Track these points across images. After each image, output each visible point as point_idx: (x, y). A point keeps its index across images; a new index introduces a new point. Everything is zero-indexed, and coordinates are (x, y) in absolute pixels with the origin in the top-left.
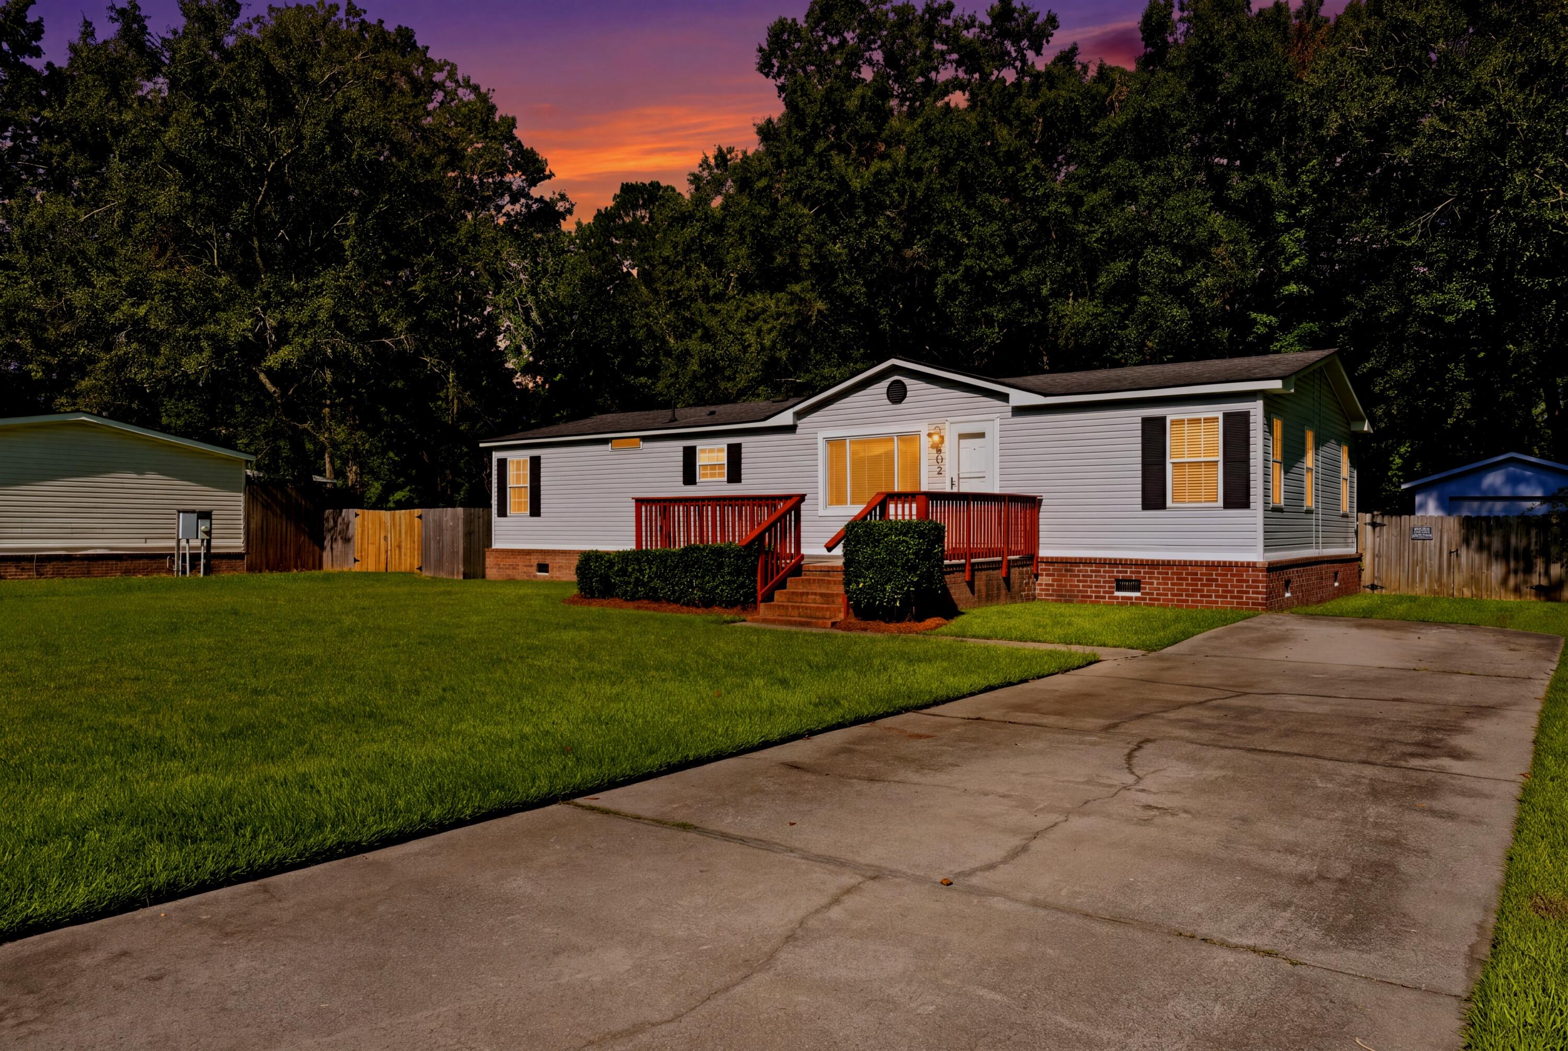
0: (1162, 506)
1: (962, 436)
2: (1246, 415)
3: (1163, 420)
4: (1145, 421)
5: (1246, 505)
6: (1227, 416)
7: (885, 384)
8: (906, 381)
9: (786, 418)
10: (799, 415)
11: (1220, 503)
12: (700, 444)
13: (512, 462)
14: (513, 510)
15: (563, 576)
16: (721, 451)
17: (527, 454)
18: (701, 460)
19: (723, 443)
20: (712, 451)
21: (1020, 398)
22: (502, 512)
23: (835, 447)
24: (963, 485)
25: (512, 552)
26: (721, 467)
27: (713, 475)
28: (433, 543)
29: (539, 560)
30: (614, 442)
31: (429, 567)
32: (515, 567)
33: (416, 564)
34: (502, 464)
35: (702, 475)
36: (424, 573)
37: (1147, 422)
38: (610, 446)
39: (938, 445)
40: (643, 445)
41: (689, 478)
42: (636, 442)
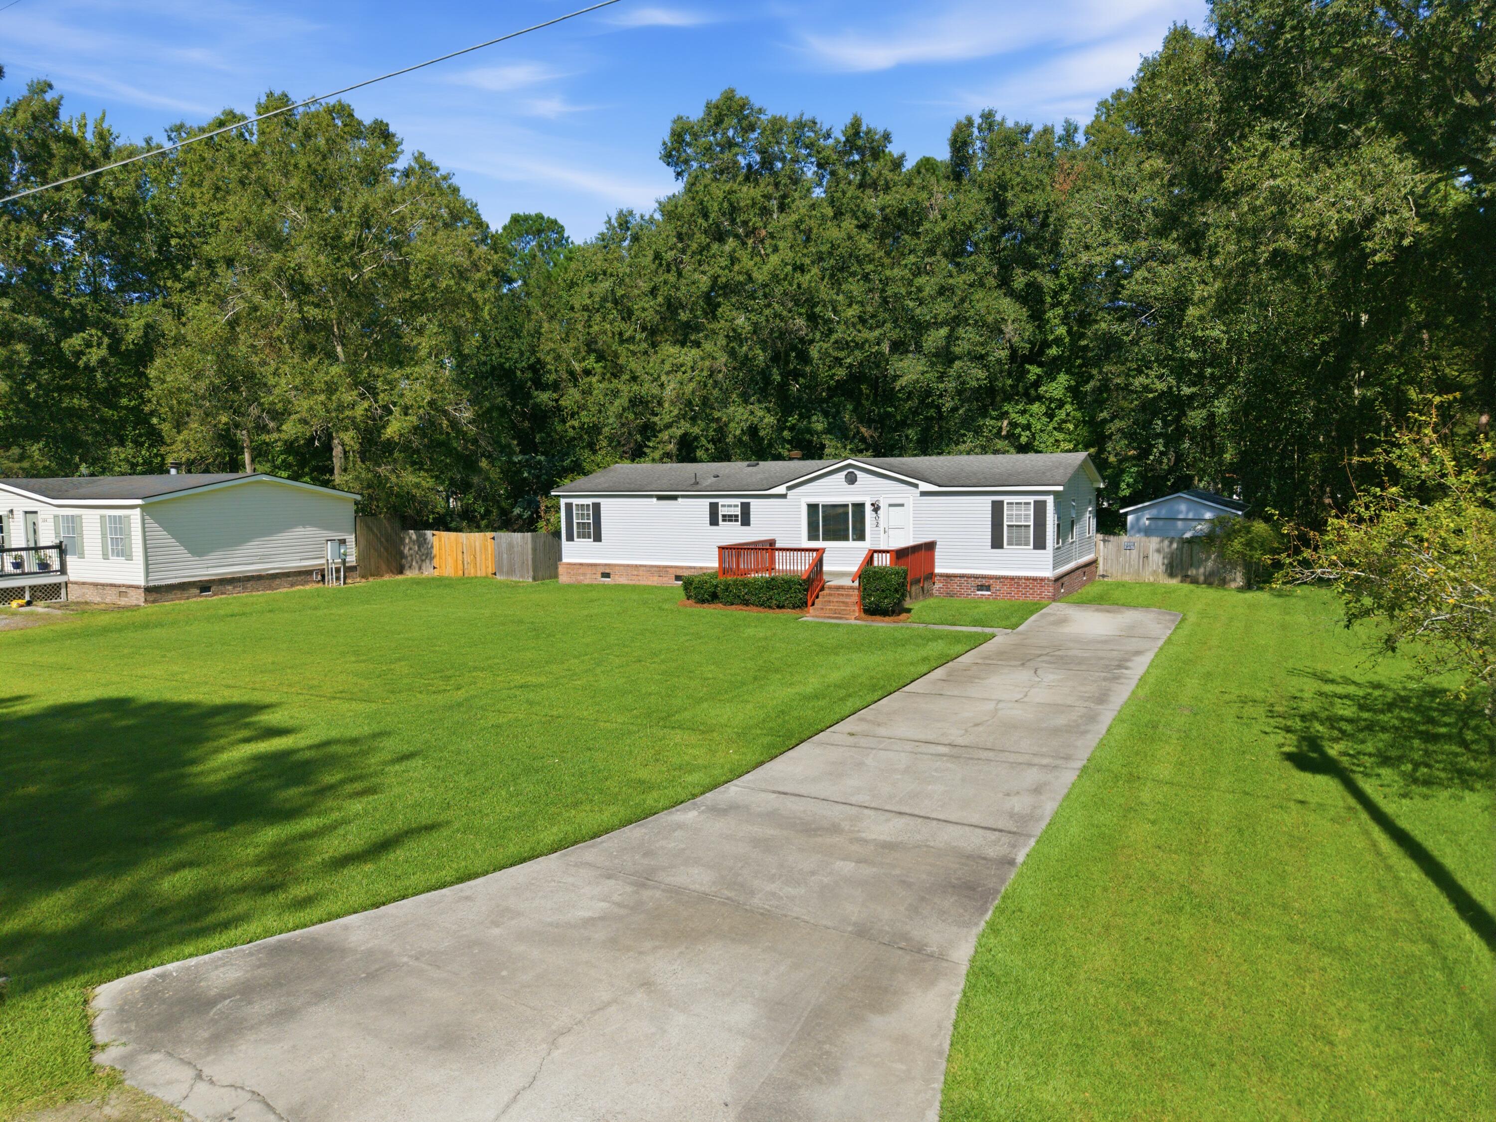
0: (1001, 547)
1: (890, 505)
2: (1045, 502)
3: (1002, 502)
4: (993, 502)
5: (1044, 548)
6: (1035, 502)
7: (845, 473)
8: (856, 472)
9: (781, 490)
10: (789, 488)
11: (1032, 546)
12: (721, 501)
13: (577, 505)
14: (579, 537)
15: (623, 581)
16: (736, 506)
17: (589, 501)
18: (722, 511)
19: (738, 502)
20: (730, 506)
21: (924, 486)
22: (570, 538)
23: (813, 508)
24: (891, 532)
25: (581, 564)
26: (737, 516)
27: (730, 521)
28: (505, 556)
29: (602, 570)
30: (660, 498)
31: (502, 573)
32: (584, 574)
33: (490, 571)
34: (569, 506)
35: (724, 520)
36: (498, 577)
37: (994, 503)
38: (655, 500)
39: (876, 508)
40: (680, 500)
41: (714, 521)
42: (675, 498)
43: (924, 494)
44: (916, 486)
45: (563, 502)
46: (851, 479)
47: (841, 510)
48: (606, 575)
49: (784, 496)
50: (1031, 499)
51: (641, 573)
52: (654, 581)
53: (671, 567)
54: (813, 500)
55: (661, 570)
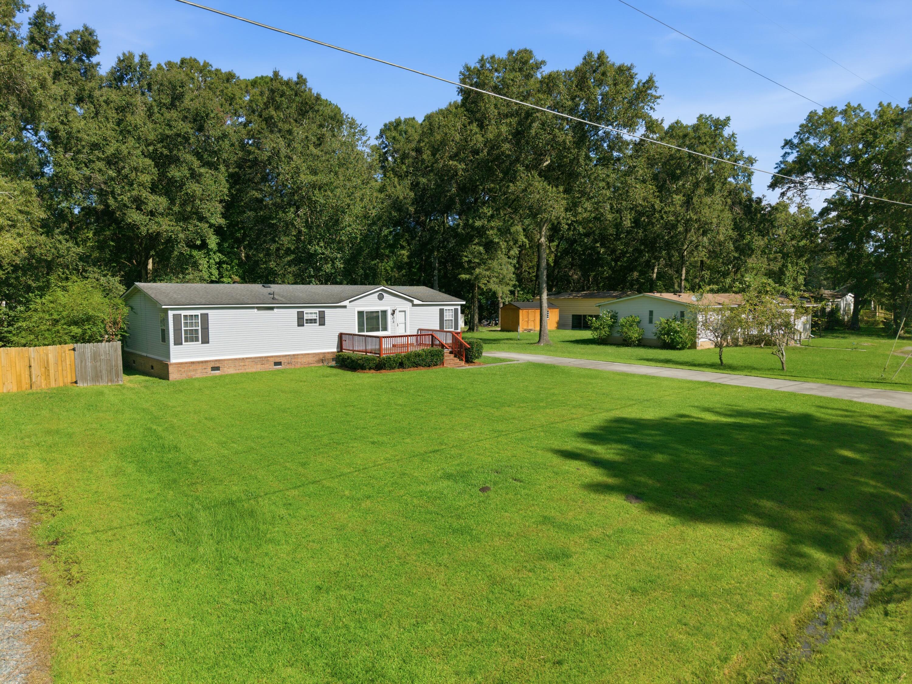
1: (400, 312)
2: (458, 310)
3: (443, 309)
6: (455, 309)
7: (378, 294)
8: (384, 294)
9: (345, 303)
10: (350, 302)
12: (306, 311)
13: (185, 316)
14: (186, 341)
15: (232, 371)
16: (316, 313)
17: (198, 312)
18: (306, 317)
19: (317, 310)
20: (311, 313)
21: (416, 302)
22: (178, 342)
23: (360, 313)
24: (400, 325)
25: (193, 363)
26: (316, 320)
27: (311, 323)
28: (89, 364)
29: (213, 365)
30: (259, 308)
31: (85, 380)
32: (195, 370)
33: (69, 380)
34: (177, 318)
35: (307, 323)
36: (80, 384)
37: (440, 309)
38: (256, 310)
39: (393, 314)
40: (275, 310)
41: (300, 323)
42: (272, 308)
43: (414, 305)
44: (412, 301)
45: (171, 314)
46: (381, 297)
47: (375, 315)
48: (217, 368)
49: (345, 307)
50: (453, 308)
51: (247, 363)
52: (259, 368)
53: (272, 357)
54: (361, 309)
55: (263, 360)
